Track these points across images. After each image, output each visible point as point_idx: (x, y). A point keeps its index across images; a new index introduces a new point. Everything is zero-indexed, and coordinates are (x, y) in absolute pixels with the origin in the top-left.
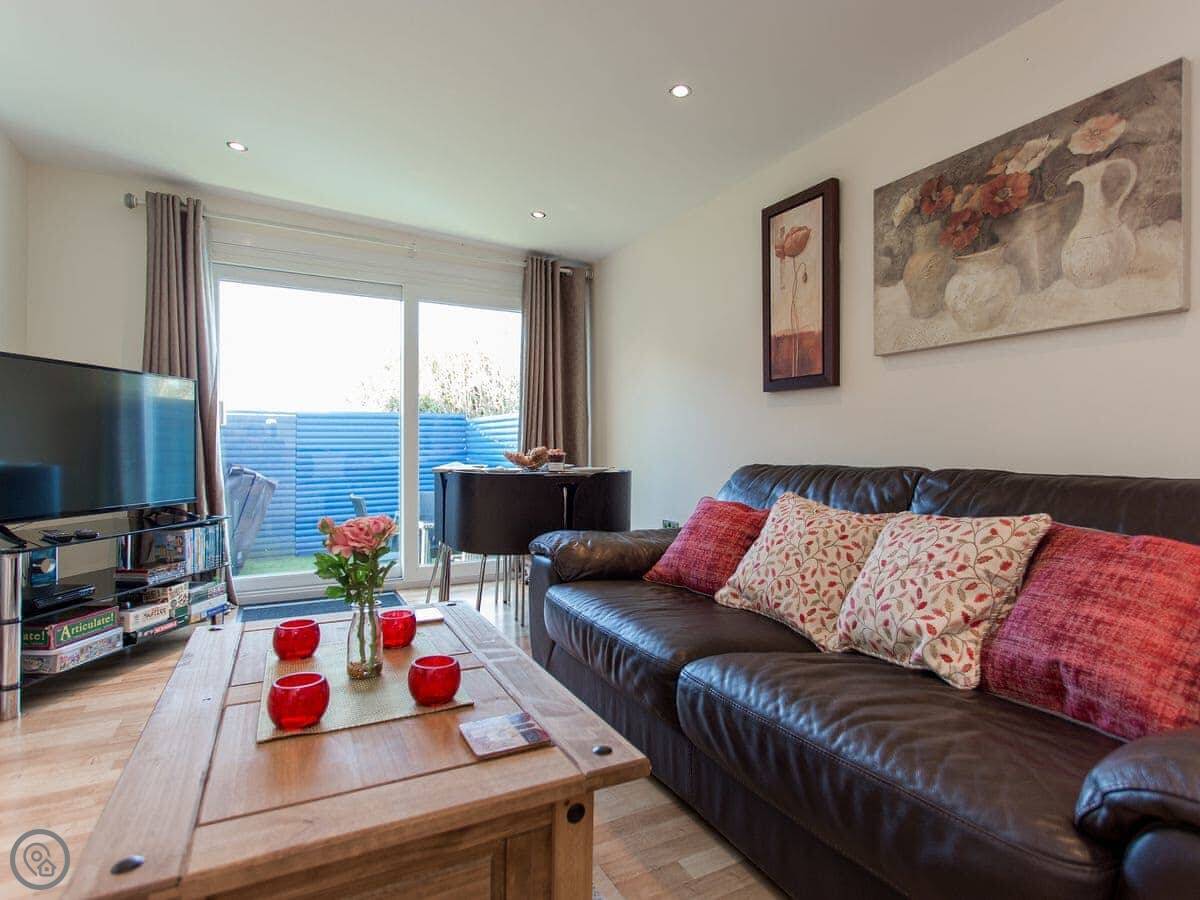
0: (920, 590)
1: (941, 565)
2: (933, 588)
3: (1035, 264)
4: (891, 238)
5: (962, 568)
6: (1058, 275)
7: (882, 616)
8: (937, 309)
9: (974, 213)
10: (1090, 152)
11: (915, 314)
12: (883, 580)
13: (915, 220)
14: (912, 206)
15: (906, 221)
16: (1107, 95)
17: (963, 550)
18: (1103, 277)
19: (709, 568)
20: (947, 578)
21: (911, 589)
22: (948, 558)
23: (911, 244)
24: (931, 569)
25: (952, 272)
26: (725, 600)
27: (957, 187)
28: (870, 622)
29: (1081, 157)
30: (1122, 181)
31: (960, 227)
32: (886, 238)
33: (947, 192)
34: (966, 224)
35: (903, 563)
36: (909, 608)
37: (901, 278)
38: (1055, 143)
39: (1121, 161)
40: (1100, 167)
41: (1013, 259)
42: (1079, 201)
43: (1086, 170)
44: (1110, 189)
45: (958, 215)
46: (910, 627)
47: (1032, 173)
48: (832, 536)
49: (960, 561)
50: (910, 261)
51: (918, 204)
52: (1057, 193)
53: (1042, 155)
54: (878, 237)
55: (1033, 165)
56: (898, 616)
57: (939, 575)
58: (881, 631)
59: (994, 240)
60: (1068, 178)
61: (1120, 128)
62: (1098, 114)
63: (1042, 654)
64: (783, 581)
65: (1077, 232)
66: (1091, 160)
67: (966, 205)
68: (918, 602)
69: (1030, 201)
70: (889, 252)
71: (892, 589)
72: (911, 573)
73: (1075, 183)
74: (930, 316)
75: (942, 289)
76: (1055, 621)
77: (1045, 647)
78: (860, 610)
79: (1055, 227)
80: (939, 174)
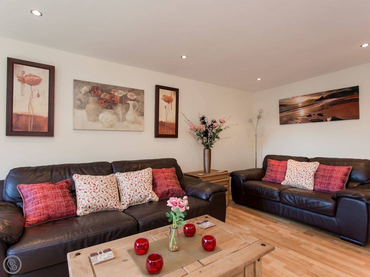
0: (144, 187)
1: (144, 181)
2: (146, 186)
3: (121, 116)
4: (80, 96)
5: (148, 180)
6: (125, 120)
7: (139, 195)
8: (96, 120)
9: (107, 100)
10: (131, 98)
11: (89, 120)
12: (134, 188)
13: (89, 94)
14: (88, 90)
15: (86, 94)
16: (133, 89)
17: (147, 177)
18: (133, 123)
19: (66, 207)
20: (147, 183)
21: (143, 187)
22: (145, 179)
23: (88, 101)
24: (143, 182)
25: (101, 112)
26: (82, 214)
27: (102, 92)
28: (136, 197)
29: (129, 98)
30: (136, 106)
31: (103, 102)
32: (78, 96)
33: (99, 92)
34: (105, 102)
35: (137, 183)
36: (144, 191)
37: (84, 109)
38: (125, 93)
39: (135, 103)
40: (132, 102)
41: (115, 114)
42: (129, 107)
43: (130, 101)
44: (134, 107)
45: (102, 99)
46: (147, 194)
47: (120, 97)
48: (110, 183)
49: (147, 179)
50: (87, 105)
51: (90, 91)
52: (125, 104)
53: (122, 94)
54: (75, 95)
55: (120, 96)
56: (143, 193)
57: (145, 183)
58: (140, 198)
59: (112, 108)
60: (127, 101)
61: (135, 97)
62: (132, 92)
63: (167, 189)
64: (106, 198)
65: (128, 113)
66: (131, 100)
67: (105, 97)
68: (145, 189)
69: (120, 103)
70: (80, 100)
71: (138, 189)
72: (140, 184)
73: (128, 103)
74: (94, 122)
75: (98, 115)
76: (166, 184)
77: (167, 188)
78: (133, 196)
79: (124, 110)
80: (97, 86)
